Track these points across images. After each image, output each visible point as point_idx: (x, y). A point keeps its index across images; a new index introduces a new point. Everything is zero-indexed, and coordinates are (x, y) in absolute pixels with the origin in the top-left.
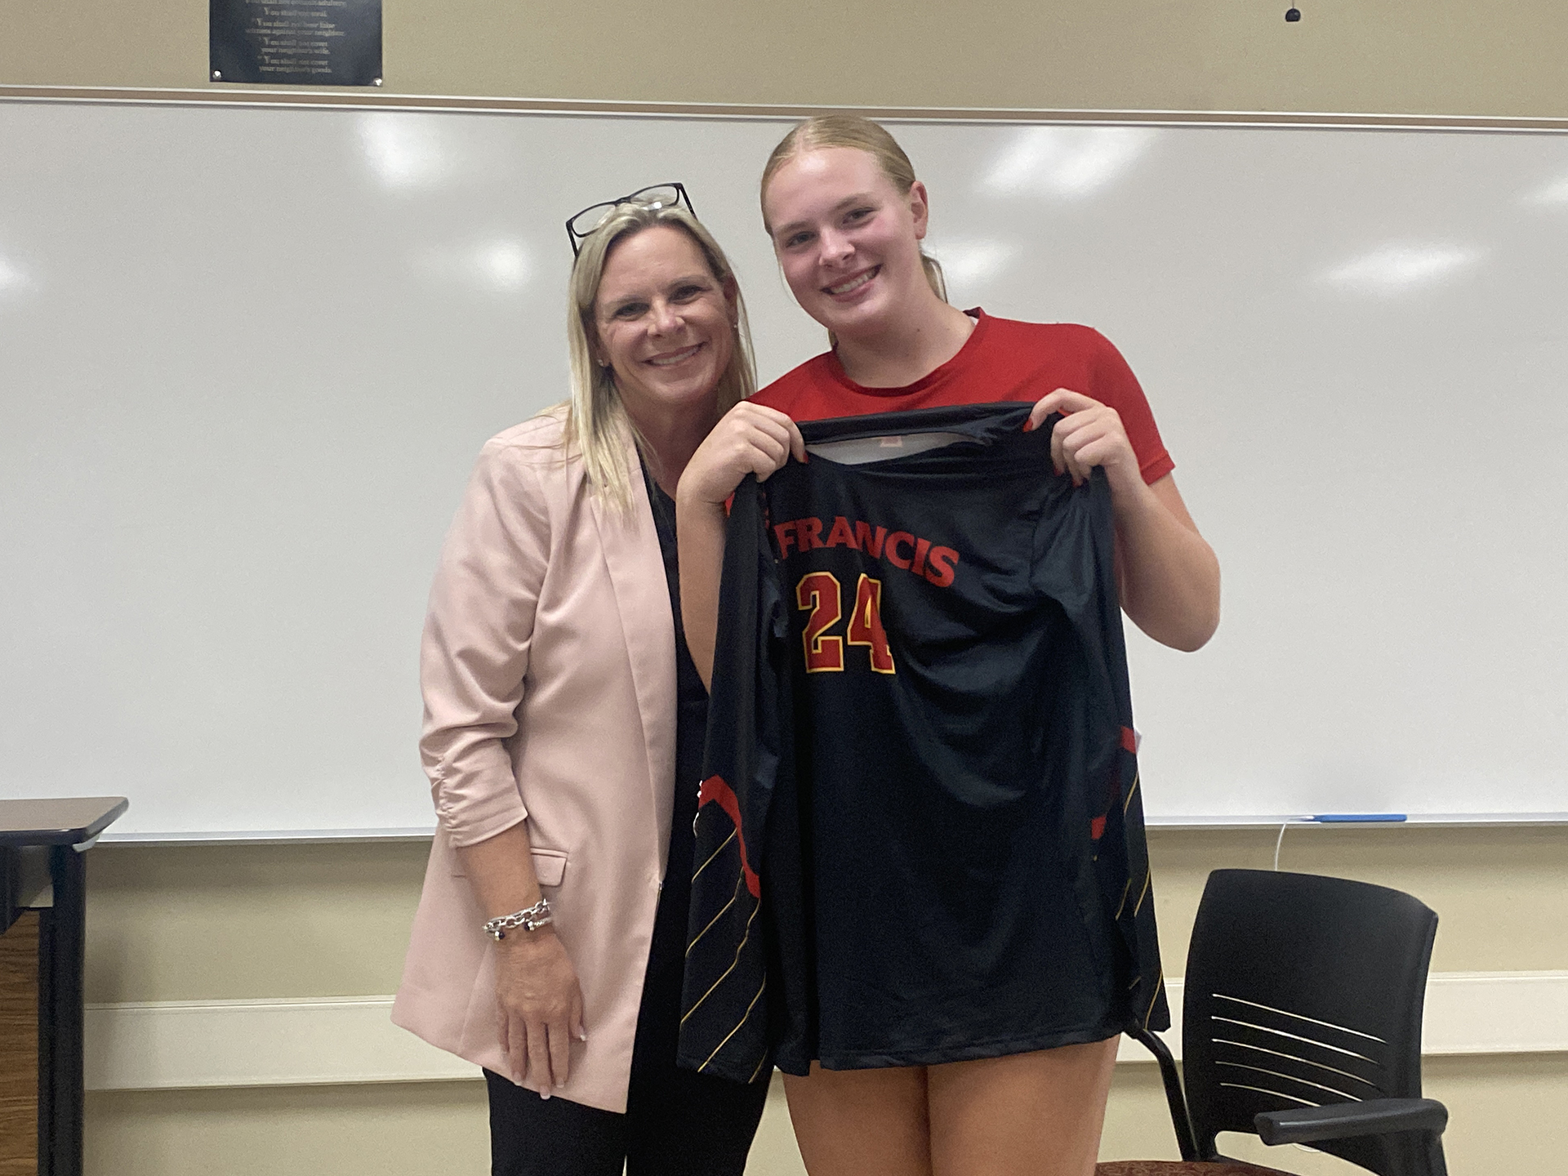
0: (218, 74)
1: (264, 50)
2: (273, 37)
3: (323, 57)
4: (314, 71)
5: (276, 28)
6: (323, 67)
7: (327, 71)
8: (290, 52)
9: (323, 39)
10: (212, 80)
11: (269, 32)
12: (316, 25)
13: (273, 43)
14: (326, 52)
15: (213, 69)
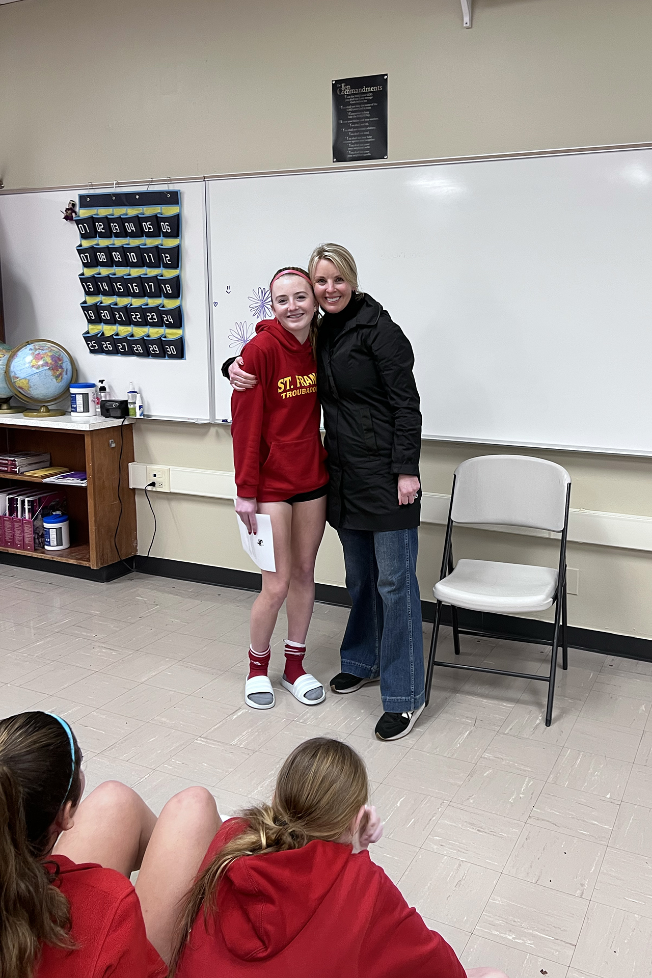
0: (335, 160)
1: (349, 149)
2: (352, 144)
3: (367, 149)
4: (365, 155)
5: (353, 140)
6: (368, 153)
7: (369, 154)
8: (357, 149)
9: (368, 142)
10: (334, 162)
11: (350, 142)
12: (365, 138)
13: (352, 146)
14: (369, 147)
15: (334, 158)
